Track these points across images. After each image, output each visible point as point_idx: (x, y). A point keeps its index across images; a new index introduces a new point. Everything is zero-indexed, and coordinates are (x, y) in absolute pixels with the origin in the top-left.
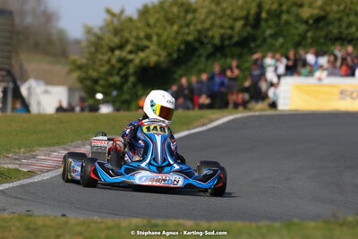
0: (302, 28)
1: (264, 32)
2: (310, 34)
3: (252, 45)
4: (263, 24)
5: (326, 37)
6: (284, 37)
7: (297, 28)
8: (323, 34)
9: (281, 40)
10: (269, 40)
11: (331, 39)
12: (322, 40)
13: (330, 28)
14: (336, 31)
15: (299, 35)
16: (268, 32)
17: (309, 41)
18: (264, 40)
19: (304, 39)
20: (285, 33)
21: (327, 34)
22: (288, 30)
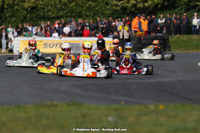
0: (25, 12)
1: (6, 15)
2: (28, 16)
4: (5, 10)
6: (16, 17)
7: (22, 13)
8: (35, 15)
9: (14, 18)
10: (8, 19)
11: (39, 18)
12: (35, 19)
13: (39, 12)
14: (41, 14)
15: (23, 16)
16: (8, 15)
17: (28, 19)
19: (26, 18)
20: (16, 15)
21: (37, 16)
22: (18, 14)
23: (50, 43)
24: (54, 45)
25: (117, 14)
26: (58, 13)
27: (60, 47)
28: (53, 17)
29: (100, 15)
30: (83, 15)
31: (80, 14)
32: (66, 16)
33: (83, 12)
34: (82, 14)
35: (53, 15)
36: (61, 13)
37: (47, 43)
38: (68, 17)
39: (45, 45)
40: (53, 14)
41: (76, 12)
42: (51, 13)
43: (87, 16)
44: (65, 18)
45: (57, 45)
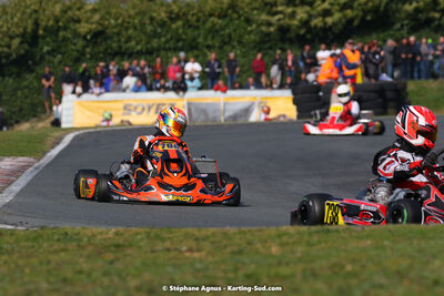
0: (81, 43)
1: (42, 49)
2: (88, 50)
3: (30, 62)
4: (40, 40)
5: (105, 52)
6: (63, 54)
7: (75, 45)
8: (101, 48)
9: (59, 56)
10: (47, 57)
11: (110, 54)
12: (101, 55)
13: (109, 42)
14: (115, 45)
15: (78, 51)
16: (46, 49)
17: (88, 56)
18: (42, 58)
19: (84, 54)
20: (63, 50)
21: (106, 49)
22: (66, 46)
23: (135, 103)
24: (143, 109)
25: (269, 41)
26: (148, 42)
27: (156, 112)
28: (138, 52)
29: (235, 43)
30: (200, 46)
31: (194, 44)
32: (165, 49)
33: (200, 40)
34: (198, 43)
35: (139, 47)
36: (155, 43)
37: (130, 105)
38: (169, 49)
39: (125, 108)
40: (137, 44)
41: (184, 40)
42: (133, 43)
43: (209, 47)
44: (163, 53)
45: (149, 109)
